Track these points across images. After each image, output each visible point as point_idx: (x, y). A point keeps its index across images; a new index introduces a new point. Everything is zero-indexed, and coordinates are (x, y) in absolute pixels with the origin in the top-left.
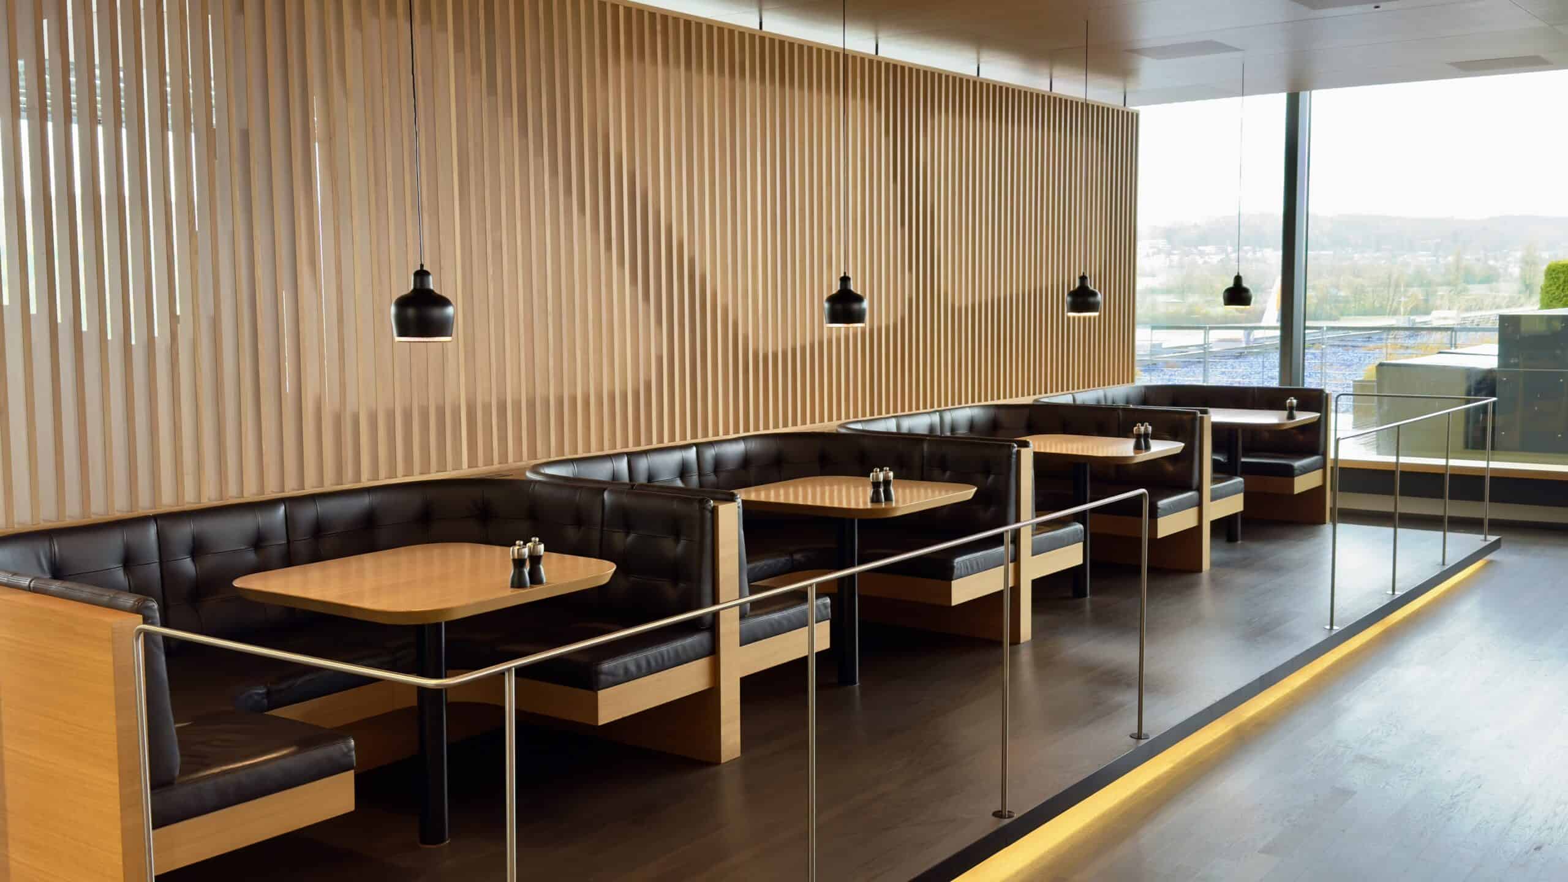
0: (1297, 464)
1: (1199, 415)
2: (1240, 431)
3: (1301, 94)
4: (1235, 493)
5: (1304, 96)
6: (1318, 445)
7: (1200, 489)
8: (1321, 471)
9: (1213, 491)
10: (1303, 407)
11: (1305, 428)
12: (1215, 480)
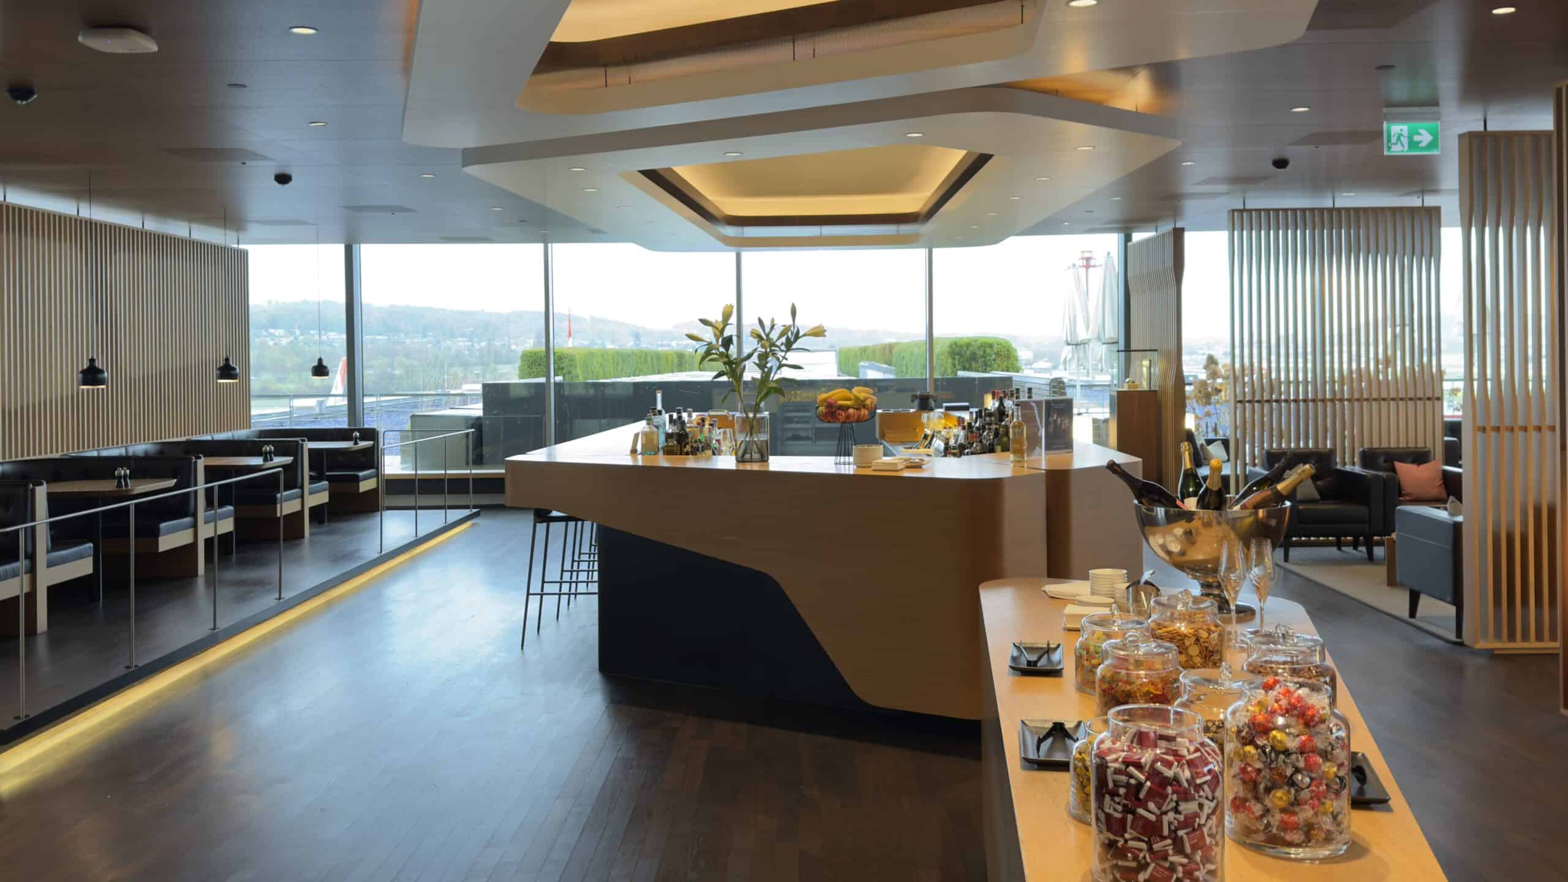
0: (361, 474)
1: (300, 442)
2: (325, 452)
3: (354, 246)
4: (324, 490)
5: (355, 247)
6: (373, 461)
7: (302, 487)
8: (375, 479)
9: (310, 489)
10: (362, 439)
11: (364, 451)
12: (311, 483)
